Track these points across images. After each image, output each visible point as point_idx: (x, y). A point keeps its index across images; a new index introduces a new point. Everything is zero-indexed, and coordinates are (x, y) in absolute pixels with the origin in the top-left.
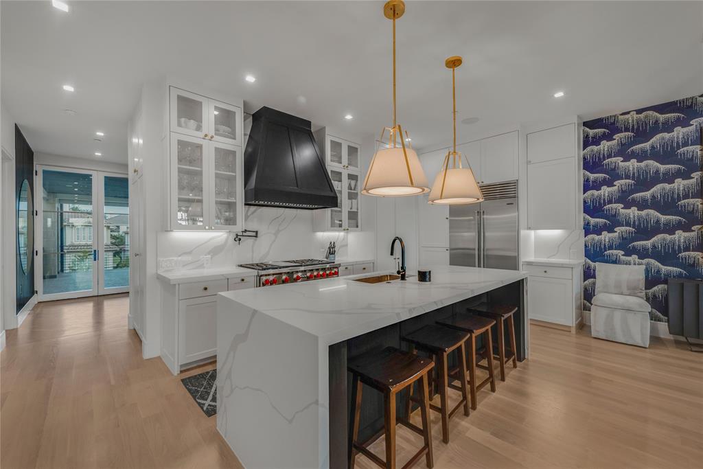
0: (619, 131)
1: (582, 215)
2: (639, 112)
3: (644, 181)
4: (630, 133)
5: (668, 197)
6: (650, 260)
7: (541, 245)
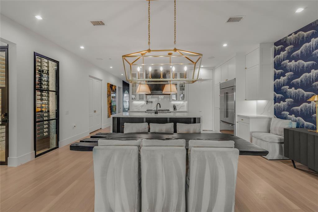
0: (287, 45)
1: (273, 92)
2: (296, 33)
3: (298, 72)
4: (292, 46)
5: (308, 81)
6: (300, 118)
7: (259, 109)
